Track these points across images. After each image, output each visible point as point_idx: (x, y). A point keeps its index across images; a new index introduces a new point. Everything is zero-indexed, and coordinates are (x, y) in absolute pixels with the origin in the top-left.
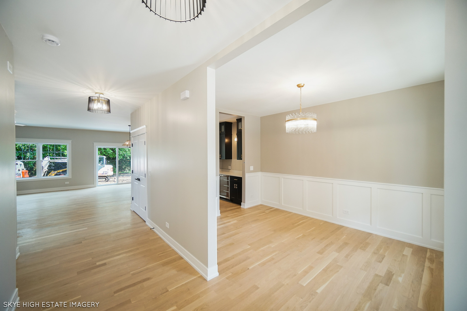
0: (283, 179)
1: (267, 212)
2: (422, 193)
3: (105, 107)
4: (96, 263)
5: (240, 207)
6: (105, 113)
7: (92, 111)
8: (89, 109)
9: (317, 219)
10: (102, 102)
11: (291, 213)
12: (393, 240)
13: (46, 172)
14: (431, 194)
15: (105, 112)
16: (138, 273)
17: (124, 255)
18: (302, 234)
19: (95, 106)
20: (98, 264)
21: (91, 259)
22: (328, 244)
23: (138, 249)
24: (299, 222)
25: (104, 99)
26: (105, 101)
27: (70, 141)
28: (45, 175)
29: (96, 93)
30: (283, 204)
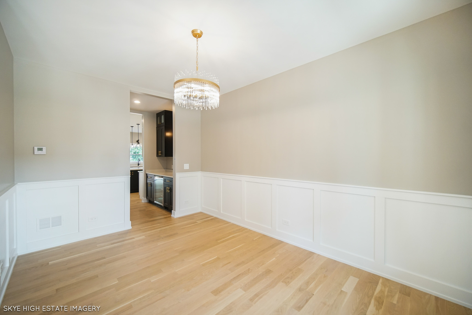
0: (221, 179)
1: (199, 223)
2: (375, 197)
5: (171, 217)
9: (255, 232)
11: (228, 223)
12: (339, 263)
14: (385, 198)
18: (217, 256)
22: (240, 274)
24: (228, 236)
30: (221, 212)
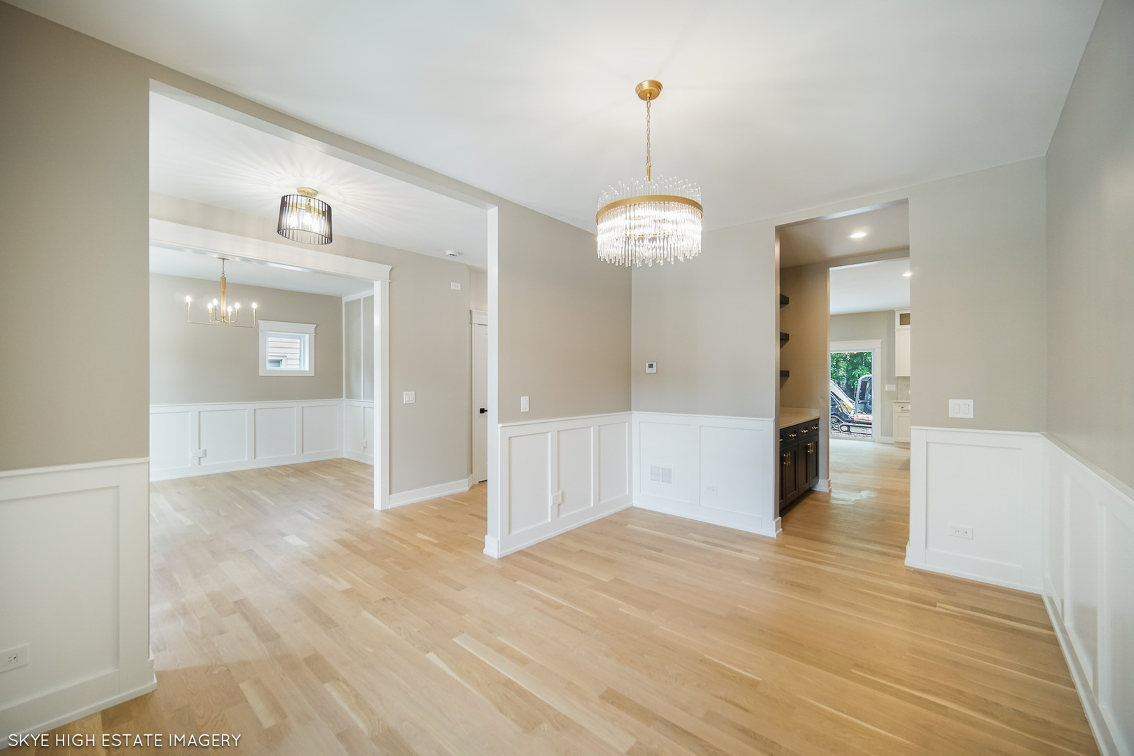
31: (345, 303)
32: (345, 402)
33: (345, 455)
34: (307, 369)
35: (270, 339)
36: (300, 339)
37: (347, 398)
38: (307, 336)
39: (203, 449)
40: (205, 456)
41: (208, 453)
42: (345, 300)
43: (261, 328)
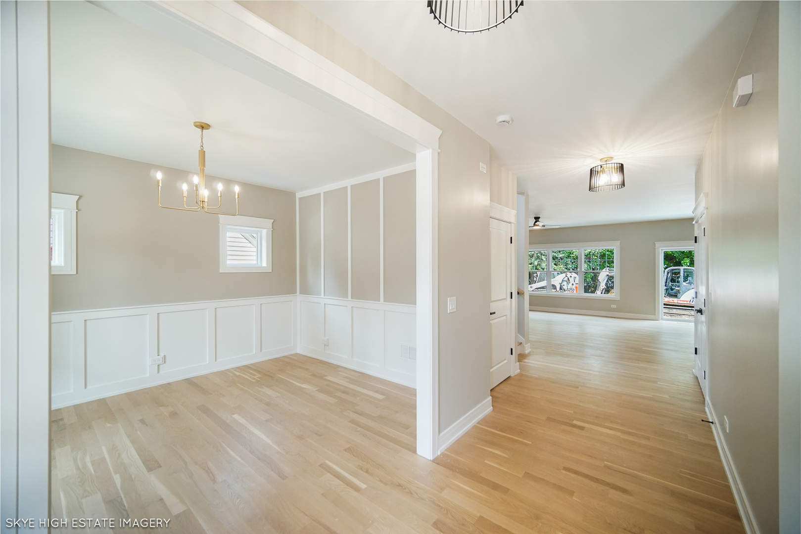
3: (616, 178)
4: (573, 420)
6: (619, 188)
7: (595, 191)
8: (591, 188)
10: (611, 171)
13: (604, 290)
15: (619, 186)
16: (614, 470)
17: (618, 434)
19: (602, 180)
20: (575, 422)
21: (572, 412)
23: (648, 439)
25: (613, 166)
26: (616, 167)
27: (618, 243)
28: (603, 293)
29: (601, 160)
31: (300, 199)
32: (299, 297)
33: (299, 350)
34: (264, 264)
35: (229, 234)
36: (257, 234)
37: (300, 293)
38: (264, 232)
39: (162, 355)
40: (165, 362)
41: (167, 360)
42: (299, 195)
43: (221, 222)
